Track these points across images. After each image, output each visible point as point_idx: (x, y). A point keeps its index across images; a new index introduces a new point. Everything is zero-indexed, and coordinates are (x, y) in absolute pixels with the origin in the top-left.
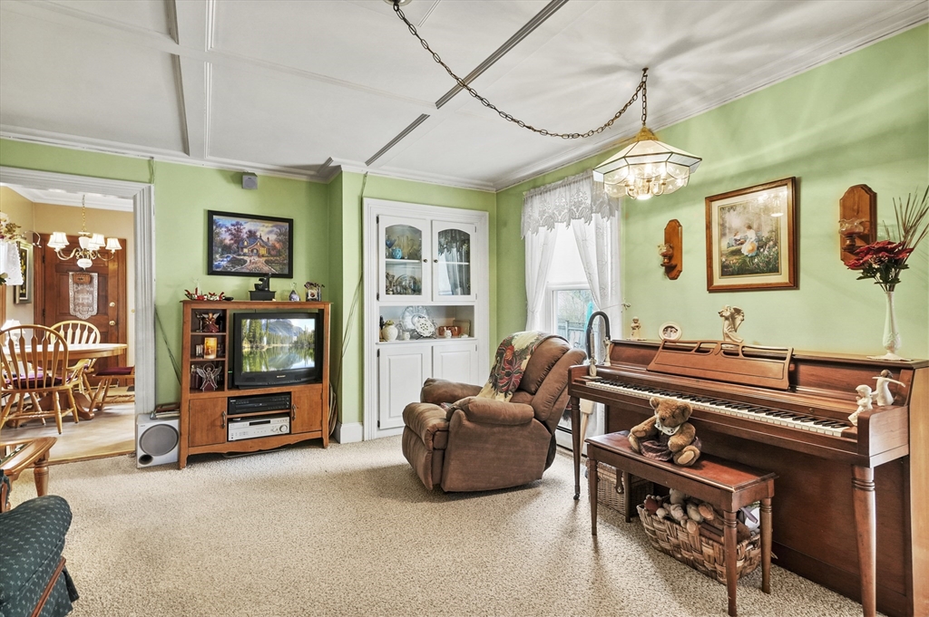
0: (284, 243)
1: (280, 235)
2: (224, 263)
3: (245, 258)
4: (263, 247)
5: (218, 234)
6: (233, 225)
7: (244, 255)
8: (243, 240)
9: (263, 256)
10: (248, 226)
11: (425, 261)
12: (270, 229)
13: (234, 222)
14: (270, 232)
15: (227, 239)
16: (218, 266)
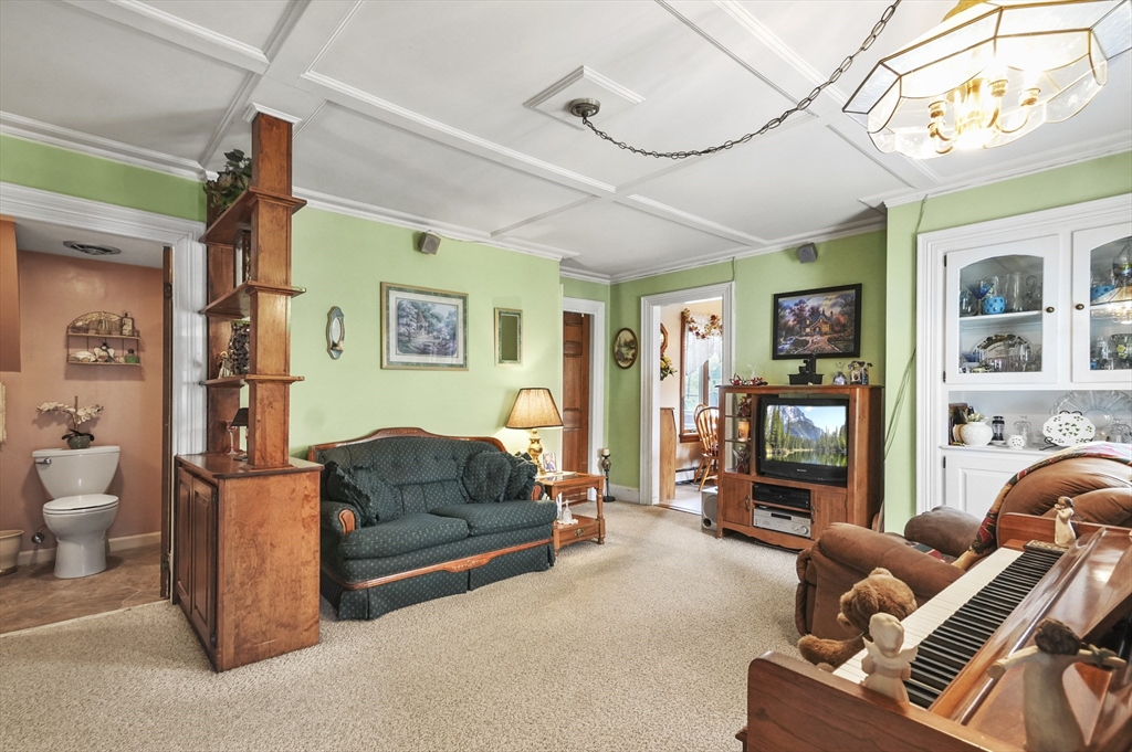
0: (849, 315)
1: (845, 306)
2: (787, 346)
3: (807, 338)
4: (826, 323)
5: (783, 317)
6: (796, 305)
7: (807, 335)
8: (805, 319)
9: (826, 334)
10: (811, 302)
11: (1048, 310)
12: (833, 301)
13: (797, 301)
14: (834, 305)
15: (790, 320)
16: (781, 350)
